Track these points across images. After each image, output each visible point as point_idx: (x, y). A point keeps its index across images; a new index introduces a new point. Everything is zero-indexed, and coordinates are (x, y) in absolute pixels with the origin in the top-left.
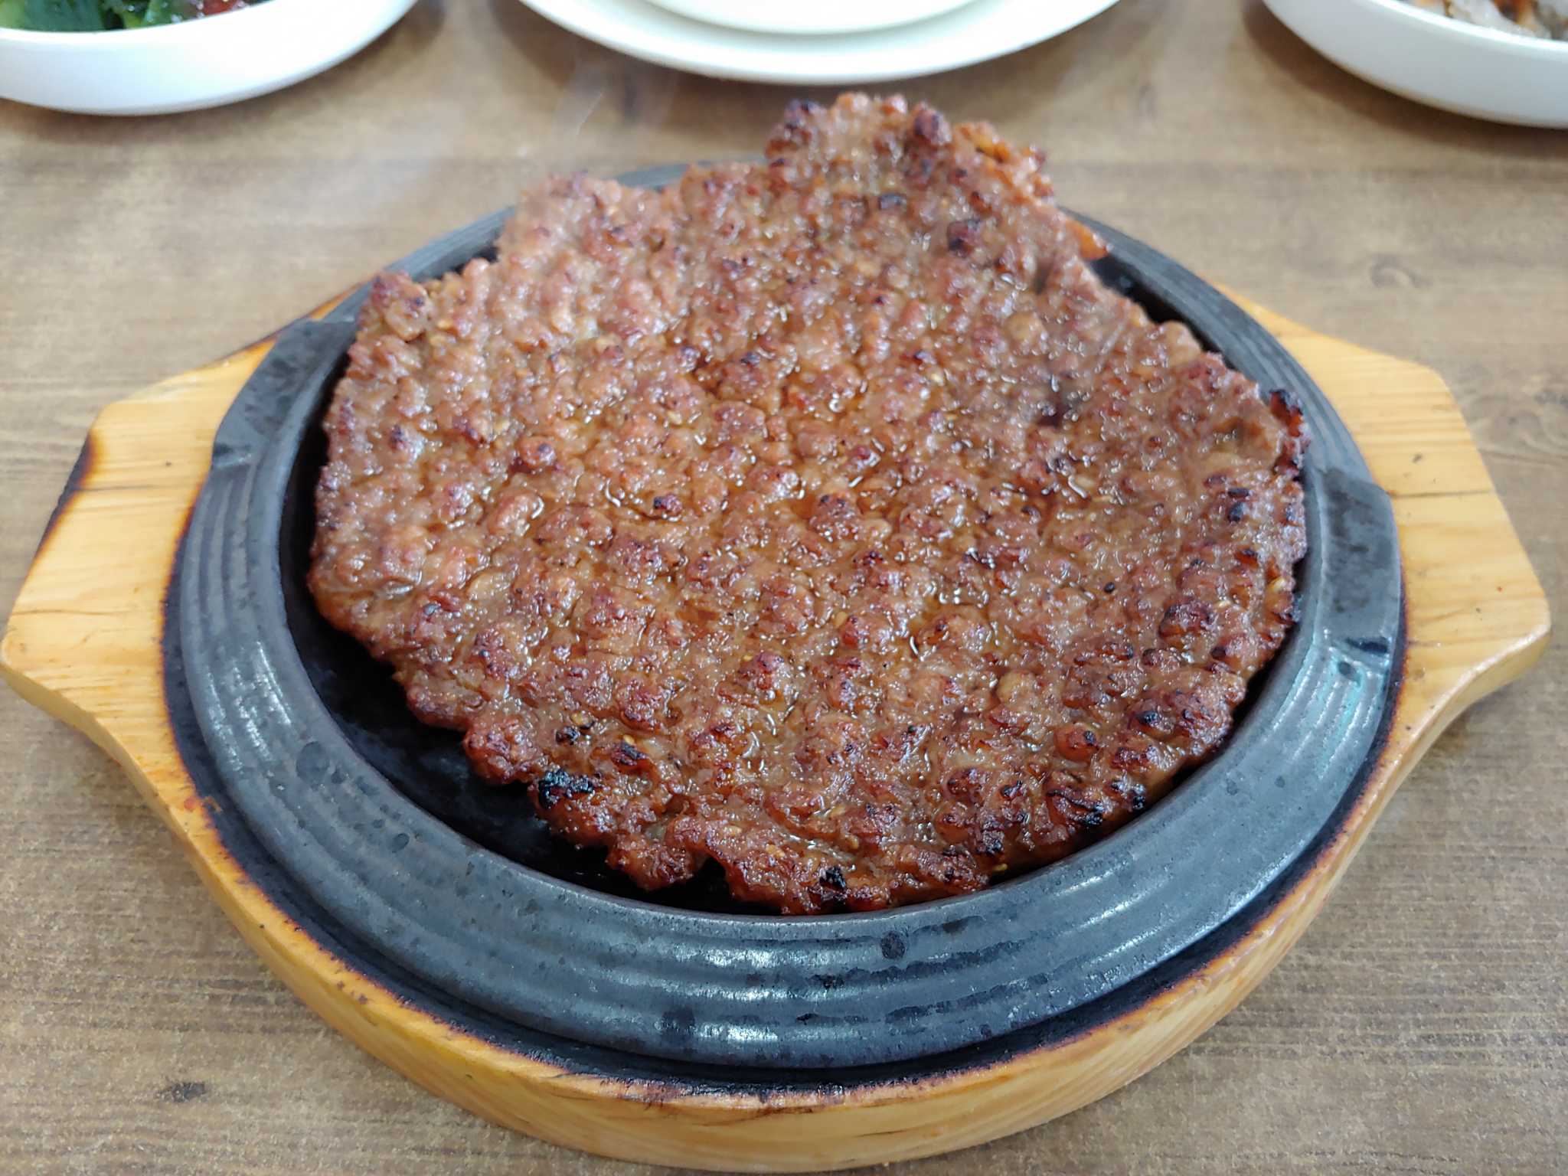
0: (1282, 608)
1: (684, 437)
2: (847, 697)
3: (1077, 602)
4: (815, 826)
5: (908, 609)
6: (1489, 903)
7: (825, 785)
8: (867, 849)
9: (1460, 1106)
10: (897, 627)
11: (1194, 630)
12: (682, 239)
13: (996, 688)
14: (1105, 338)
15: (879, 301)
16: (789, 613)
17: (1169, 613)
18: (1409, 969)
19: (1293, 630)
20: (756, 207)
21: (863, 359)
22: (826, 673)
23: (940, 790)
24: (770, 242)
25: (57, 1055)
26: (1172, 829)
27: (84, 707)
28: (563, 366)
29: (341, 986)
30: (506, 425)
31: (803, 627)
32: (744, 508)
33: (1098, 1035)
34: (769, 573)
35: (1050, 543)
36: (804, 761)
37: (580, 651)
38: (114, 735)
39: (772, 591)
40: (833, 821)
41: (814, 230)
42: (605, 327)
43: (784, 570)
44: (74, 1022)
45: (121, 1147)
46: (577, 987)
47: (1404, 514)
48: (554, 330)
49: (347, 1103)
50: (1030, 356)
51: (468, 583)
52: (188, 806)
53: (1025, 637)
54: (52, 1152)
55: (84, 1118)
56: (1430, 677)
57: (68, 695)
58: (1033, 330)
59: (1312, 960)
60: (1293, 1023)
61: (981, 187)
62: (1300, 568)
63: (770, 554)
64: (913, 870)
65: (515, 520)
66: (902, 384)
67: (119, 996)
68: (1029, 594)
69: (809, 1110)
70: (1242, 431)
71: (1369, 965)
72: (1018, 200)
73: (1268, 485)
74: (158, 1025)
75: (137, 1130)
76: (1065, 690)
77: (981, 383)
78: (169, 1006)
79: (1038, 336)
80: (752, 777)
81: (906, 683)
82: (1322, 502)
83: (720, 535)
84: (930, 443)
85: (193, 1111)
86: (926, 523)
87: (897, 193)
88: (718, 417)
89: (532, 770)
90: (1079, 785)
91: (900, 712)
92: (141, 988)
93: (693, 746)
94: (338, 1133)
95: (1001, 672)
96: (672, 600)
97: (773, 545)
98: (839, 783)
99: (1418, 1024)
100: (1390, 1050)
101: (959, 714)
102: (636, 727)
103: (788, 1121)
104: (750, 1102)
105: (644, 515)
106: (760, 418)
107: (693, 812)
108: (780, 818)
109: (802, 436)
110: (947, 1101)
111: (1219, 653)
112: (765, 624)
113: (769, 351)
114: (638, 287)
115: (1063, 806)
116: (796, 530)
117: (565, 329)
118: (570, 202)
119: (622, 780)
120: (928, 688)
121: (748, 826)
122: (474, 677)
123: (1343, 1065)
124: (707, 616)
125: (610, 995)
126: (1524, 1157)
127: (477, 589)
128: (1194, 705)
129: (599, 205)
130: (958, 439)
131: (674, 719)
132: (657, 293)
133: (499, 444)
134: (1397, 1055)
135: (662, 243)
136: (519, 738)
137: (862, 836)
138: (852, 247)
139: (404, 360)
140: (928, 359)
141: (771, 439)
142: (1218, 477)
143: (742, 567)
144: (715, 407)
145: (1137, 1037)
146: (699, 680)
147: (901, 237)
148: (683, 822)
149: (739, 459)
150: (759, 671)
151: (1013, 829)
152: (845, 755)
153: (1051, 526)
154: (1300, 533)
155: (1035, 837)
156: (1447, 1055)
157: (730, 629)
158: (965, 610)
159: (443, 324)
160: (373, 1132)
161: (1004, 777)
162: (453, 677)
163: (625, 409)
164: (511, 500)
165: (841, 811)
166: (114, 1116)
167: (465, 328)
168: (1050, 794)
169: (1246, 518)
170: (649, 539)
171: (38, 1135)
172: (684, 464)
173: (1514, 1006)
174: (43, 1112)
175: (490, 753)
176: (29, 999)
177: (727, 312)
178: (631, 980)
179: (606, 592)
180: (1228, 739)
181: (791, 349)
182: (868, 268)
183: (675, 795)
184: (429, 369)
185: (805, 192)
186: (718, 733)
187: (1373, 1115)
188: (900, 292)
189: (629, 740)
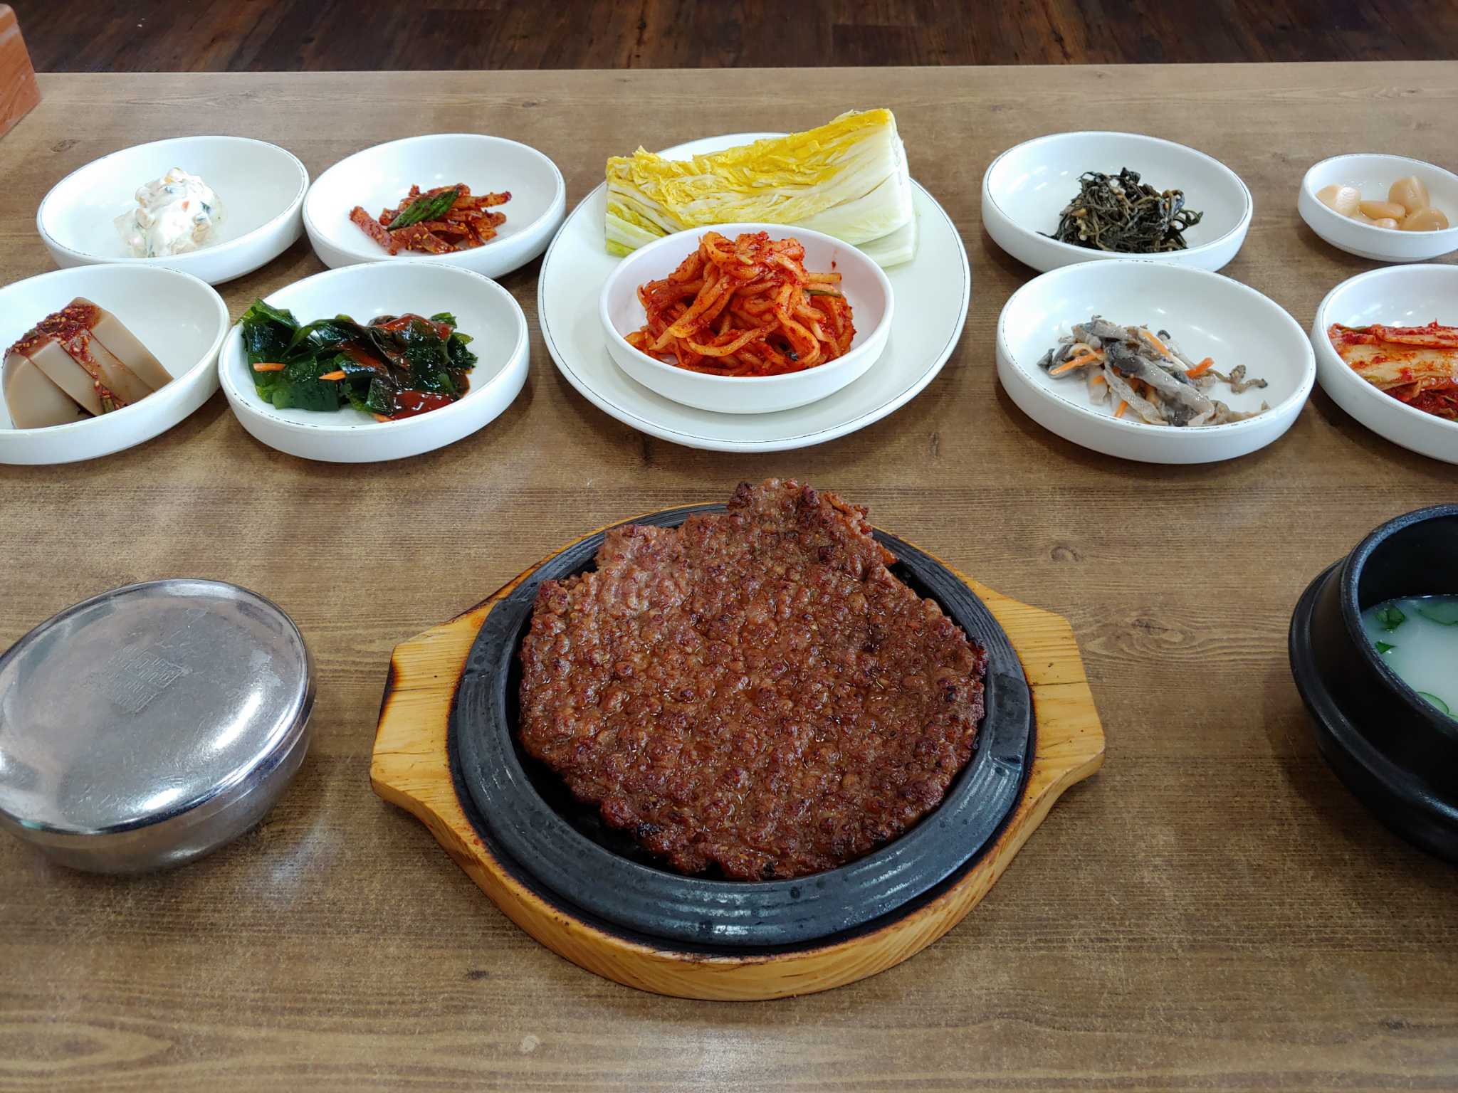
0: (968, 742)
1: (693, 660)
2: (774, 787)
3: (878, 741)
4: (761, 845)
5: (801, 745)
6: (1075, 881)
7: (765, 827)
8: (784, 854)
9: (1051, 969)
10: (796, 753)
11: (928, 754)
12: (688, 556)
13: (841, 781)
14: (896, 606)
15: (785, 587)
16: (747, 747)
17: (917, 746)
18: (1035, 910)
19: (974, 753)
20: (723, 538)
21: (778, 618)
22: (764, 775)
23: (815, 827)
24: (731, 557)
25: (416, 961)
26: (915, 842)
27: (419, 799)
28: (634, 625)
29: (556, 918)
30: (608, 656)
31: (753, 753)
32: (723, 696)
33: (884, 931)
34: (735, 727)
35: (867, 711)
36: (755, 817)
37: (650, 767)
38: (436, 811)
39: (738, 737)
40: (769, 843)
41: (752, 551)
42: (653, 604)
43: (744, 726)
44: (420, 946)
45: (452, 999)
46: (662, 912)
47: (1040, 694)
48: (629, 607)
49: (551, 978)
50: (859, 615)
51: (596, 735)
52: (476, 843)
53: (855, 758)
54: (421, 1002)
55: (432, 987)
56: (1044, 774)
57: (409, 793)
58: (860, 602)
59: (990, 907)
60: (979, 935)
61: (834, 529)
62: (981, 724)
63: (736, 719)
64: (804, 863)
65: (616, 703)
66: (797, 631)
67: (439, 935)
68: (856, 737)
69: (761, 964)
70: (956, 658)
71: (1016, 909)
72: (853, 536)
73: (966, 684)
74: (460, 947)
75: (458, 992)
76: (871, 782)
77: (835, 629)
78: (463, 939)
79: (863, 606)
80: (732, 825)
81: (801, 779)
82: (993, 691)
83: (713, 709)
84: (811, 661)
85: (482, 983)
86: (810, 701)
87: (793, 531)
88: (709, 649)
89: (632, 823)
90: (876, 824)
91: (798, 793)
92: (449, 931)
93: (705, 810)
94: (549, 990)
95: (843, 774)
96: (692, 742)
97: (737, 714)
98: (770, 827)
99: (1036, 934)
100: (1022, 945)
101: (824, 794)
102: (678, 802)
103: (753, 968)
104: (736, 961)
105: (676, 700)
106: (729, 649)
107: (705, 840)
108: (745, 842)
109: (750, 658)
110: (820, 959)
111: (938, 764)
112: (735, 752)
113: (732, 614)
114: (668, 583)
115: (868, 834)
116: (749, 705)
117: (633, 607)
118: (632, 539)
119: (674, 826)
120: (810, 782)
121: (731, 846)
122: (602, 781)
123: (1001, 952)
124: (708, 749)
125: (677, 915)
126: (1077, 989)
127: (601, 738)
128: (925, 788)
129: (646, 539)
130: (825, 659)
131: (695, 797)
132: (677, 585)
133: (605, 666)
134: (1026, 948)
135: (678, 557)
136: (626, 808)
137: (781, 849)
138: (771, 558)
139: (559, 626)
140: (810, 618)
141: (735, 660)
142: (943, 680)
143: (724, 724)
144: (707, 644)
145: (901, 933)
146: (706, 779)
147: (796, 554)
148: (702, 845)
149: (720, 670)
150: (734, 775)
151: (847, 844)
152: (773, 813)
153: (868, 703)
154: (981, 708)
155: (857, 847)
156: (1049, 947)
157: (720, 755)
158: (827, 744)
159: (576, 607)
160: (565, 989)
161: (843, 822)
162: (592, 780)
163: (664, 647)
164: (614, 694)
165: (772, 838)
166: (446, 986)
167: (587, 608)
168: (863, 828)
169: (955, 700)
170: (679, 712)
171: (413, 995)
172: (694, 673)
173: (1081, 926)
174: (413, 985)
175: (614, 815)
176: (397, 937)
177: (711, 594)
178: (685, 909)
179: (660, 739)
180: (942, 803)
181: (742, 613)
182: (780, 570)
183: (698, 833)
184: (570, 629)
185: (748, 530)
186: (715, 804)
187: (1012, 973)
188: (796, 582)
189: (675, 808)
